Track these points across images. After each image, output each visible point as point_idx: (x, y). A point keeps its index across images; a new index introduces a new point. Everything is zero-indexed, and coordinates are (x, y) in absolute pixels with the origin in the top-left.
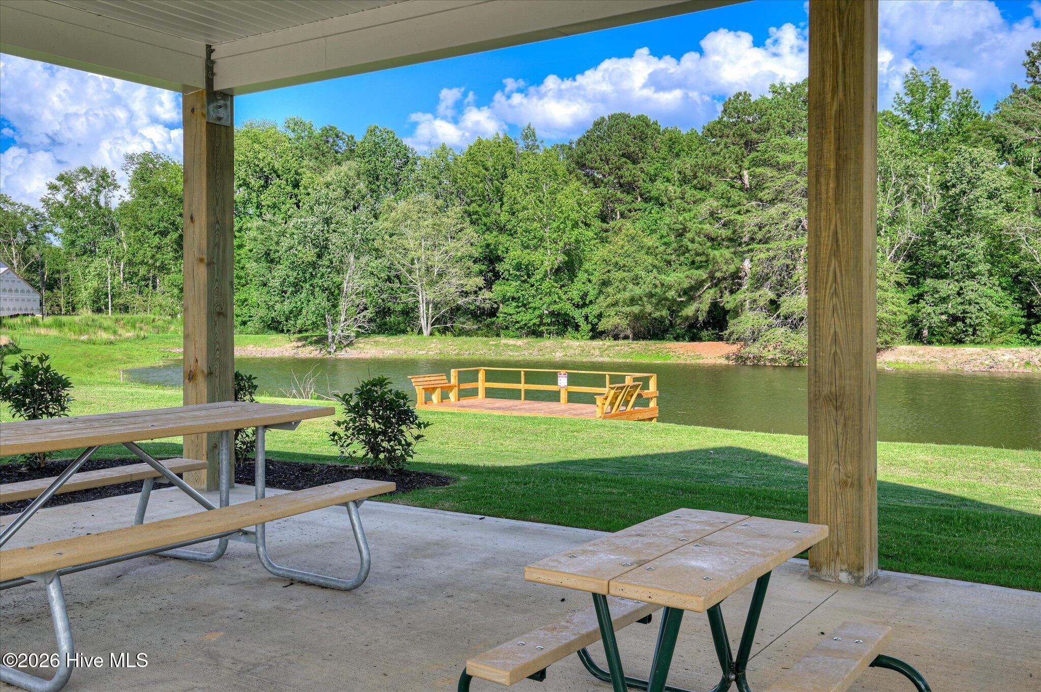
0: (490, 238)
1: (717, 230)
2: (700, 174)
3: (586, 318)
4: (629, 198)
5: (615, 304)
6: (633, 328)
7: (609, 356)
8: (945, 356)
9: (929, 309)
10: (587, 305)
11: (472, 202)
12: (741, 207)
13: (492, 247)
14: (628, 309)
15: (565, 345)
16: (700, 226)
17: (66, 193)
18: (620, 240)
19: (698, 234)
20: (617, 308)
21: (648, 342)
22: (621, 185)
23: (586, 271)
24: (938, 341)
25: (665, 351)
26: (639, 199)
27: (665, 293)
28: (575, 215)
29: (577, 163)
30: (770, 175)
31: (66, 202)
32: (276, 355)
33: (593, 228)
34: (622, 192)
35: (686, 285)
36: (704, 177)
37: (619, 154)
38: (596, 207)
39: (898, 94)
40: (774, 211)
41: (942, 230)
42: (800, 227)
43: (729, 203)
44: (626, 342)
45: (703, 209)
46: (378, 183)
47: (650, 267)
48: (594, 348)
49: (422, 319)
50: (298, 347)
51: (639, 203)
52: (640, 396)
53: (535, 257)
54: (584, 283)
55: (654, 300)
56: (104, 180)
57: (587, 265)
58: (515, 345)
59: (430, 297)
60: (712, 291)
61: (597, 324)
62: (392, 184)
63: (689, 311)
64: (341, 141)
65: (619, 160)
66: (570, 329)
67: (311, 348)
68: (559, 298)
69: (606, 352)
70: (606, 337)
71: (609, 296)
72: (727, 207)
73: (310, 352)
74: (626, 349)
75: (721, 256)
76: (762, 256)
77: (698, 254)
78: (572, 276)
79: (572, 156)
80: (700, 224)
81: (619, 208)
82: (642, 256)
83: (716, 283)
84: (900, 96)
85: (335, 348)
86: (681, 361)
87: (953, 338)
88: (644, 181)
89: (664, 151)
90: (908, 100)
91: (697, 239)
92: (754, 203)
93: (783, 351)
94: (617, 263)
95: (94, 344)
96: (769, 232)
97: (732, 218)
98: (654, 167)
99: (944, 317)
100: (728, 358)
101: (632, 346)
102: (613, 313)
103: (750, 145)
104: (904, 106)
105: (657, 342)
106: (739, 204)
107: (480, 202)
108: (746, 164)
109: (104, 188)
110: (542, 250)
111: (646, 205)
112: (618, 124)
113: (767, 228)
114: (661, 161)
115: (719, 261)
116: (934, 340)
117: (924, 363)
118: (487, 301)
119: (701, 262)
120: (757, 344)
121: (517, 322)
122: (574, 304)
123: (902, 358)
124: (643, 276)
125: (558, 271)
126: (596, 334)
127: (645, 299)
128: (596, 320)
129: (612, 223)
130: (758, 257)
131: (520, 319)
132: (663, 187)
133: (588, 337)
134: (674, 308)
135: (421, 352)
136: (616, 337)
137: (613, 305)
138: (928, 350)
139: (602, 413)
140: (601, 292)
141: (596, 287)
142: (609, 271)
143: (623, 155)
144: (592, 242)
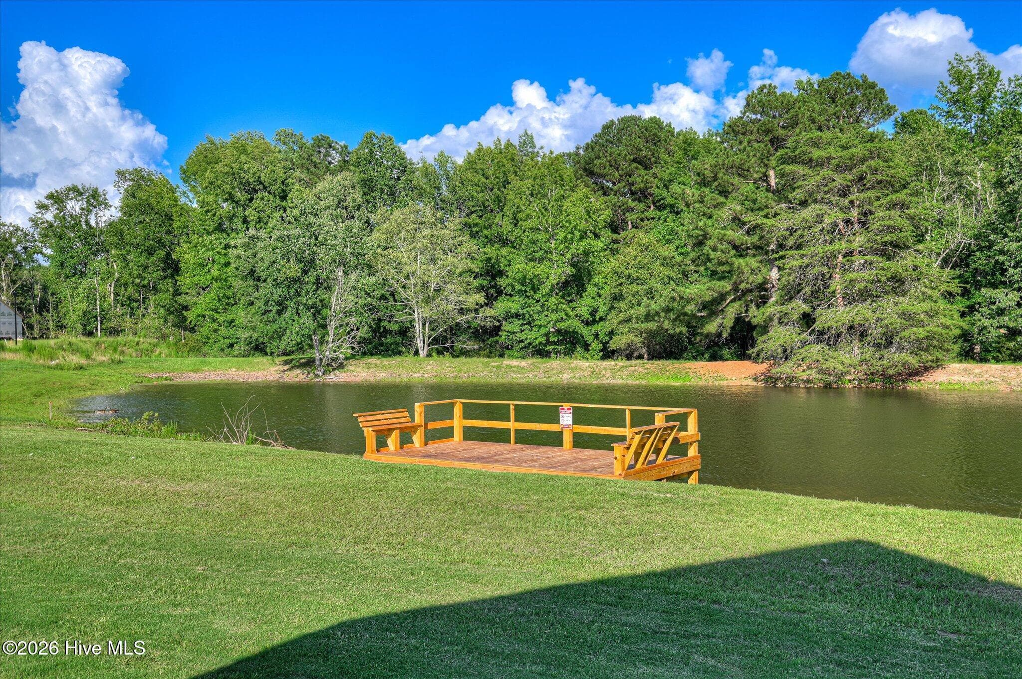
0: (491, 251)
1: (742, 237)
2: (721, 175)
3: (597, 336)
4: (641, 206)
5: (628, 320)
6: (648, 347)
7: (622, 378)
8: (1005, 375)
9: (987, 322)
10: (597, 321)
11: (472, 213)
12: (770, 210)
13: (493, 261)
14: (644, 326)
15: (573, 365)
16: (723, 232)
17: (55, 212)
18: (632, 251)
19: (721, 240)
20: (630, 325)
21: (664, 362)
22: (633, 193)
23: (596, 285)
24: (994, 358)
25: (685, 371)
26: (652, 207)
27: (683, 307)
28: (583, 225)
29: (585, 170)
30: (802, 173)
31: (55, 222)
32: (260, 380)
33: (602, 239)
34: (633, 200)
35: (708, 298)
36: (726, 177)
37: (630, 159)
38: (606, 215)
39: (942, 83)
40: (807, 213)
41: (997, 234)
42: (837, 231)
43: (755, 207)
44: (640, 361)
45: (725, 214)
46: (373, 195)
47: (666, 280)
48: (605, 369)
49: (418, 340)
50: (285, 371)
51: (652, 212)
52: (676, 440)
53: (540, 269)
54: (593, 298)
55: (672, 316)
56: (95, 199)
57: (597, 279)
58: (518, 367)
59: (427, 314)
60: (736, 305)
61: (608, 343)
62: (388, 195)
63: (711, 327)
64: (334, 152)
65: (630, 165)
66: (579, 349)
67: (298, 371)
68: (567, 315)
69: (619, 373)
70: (618, 357)
71: (621, 312)
72: (752, 210)
73: (297, 376)
74: (641, 369)
75: (747, 265)
76: (796, 263)
77: (721, 264)
78: (581, 290)
79: (579, 162)
80: (722, 230)
81: (631, 217)
82: (657, 267)
83: (740, 294)
84: (945, 85)
85: (322, 370)
86: (703, 383)
87: (1011, 355)
88: (658, 188)
89: (679, 154)
90: (954, 89)
91: (719, 246)
92: (783, 205)
93: (821, 371)
94: (629, 276)
95: (62, 369)
96: (802, 236)
97: (759, 222)
98: (668, 172)
99: (1003, 331)
100: (755, 379)
101: (647, 366)
102: (626, 330)
103: (777, 142)
104: (949, 96)
105: (675, 361)
106: (767, 207)
107: (480, 213)
108: (773, 163)
109: (95, 207)
110: (548, 263)
111: (659, 213)
112: (628, 126)
113: (799, 232)
114: (676, 165)
115: (745, 271)
116: (990, 357)
117: (982, 383)
118: (489, 319)
119: (723, 272)
120: (790, 363)
121: (522, 341)
122: (583, 321)
123: (956, 378)
124: (659, 289)
125: (566, 285)
126: (607, 354)
127: (663, 314)
128: (607, 338)
129: (623, 234)
130: (790, 265)
131: (524, 338)
132: (679, 191)
133: (599, 357)
134: (693, 324)
135: (415, 375)
136: (629, 357)
137: (626, 321)
138: (985, 369)
139: (623, 469)
140: (612, 308)
141: (607, 302)
142: (621, 284)
143: (635, 160)
144: (603, 253)
